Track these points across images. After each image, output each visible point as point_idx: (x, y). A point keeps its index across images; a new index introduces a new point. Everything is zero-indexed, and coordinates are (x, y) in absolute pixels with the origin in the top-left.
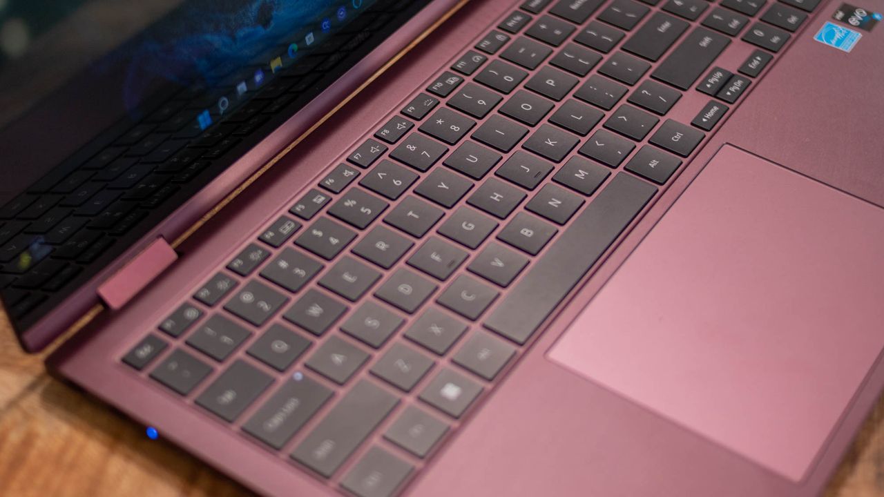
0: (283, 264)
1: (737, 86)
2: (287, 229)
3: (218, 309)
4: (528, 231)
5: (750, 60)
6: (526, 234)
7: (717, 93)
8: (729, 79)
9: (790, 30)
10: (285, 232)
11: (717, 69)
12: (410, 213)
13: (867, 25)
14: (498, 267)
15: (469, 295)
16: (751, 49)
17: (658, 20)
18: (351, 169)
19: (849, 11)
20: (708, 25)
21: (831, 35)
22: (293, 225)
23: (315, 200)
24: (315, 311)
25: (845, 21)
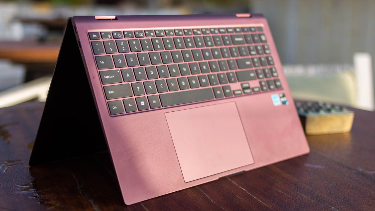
0: (134, 43)
1: (248, 91)
2: (141, 35)
3: (115, 40)
4: (184, 83)
5: (256, 88)
6: (183, 83)
7: (244, 89)
8: (248, 88)
9: (269, 88)
10: (140, 35)
11: (248, 83)
12: (166, 56)
13: (284, 103)
14: (172, 85)
15: (162, 86)
16: (258, 85)
17: (248, 60)
18: (163, 34)
19: (284, 96)
20: (256, 71)
21: (275, 98)
22: (143, 35)
23: (151, 34)
24: (132, 60)
25: (281, 97)
